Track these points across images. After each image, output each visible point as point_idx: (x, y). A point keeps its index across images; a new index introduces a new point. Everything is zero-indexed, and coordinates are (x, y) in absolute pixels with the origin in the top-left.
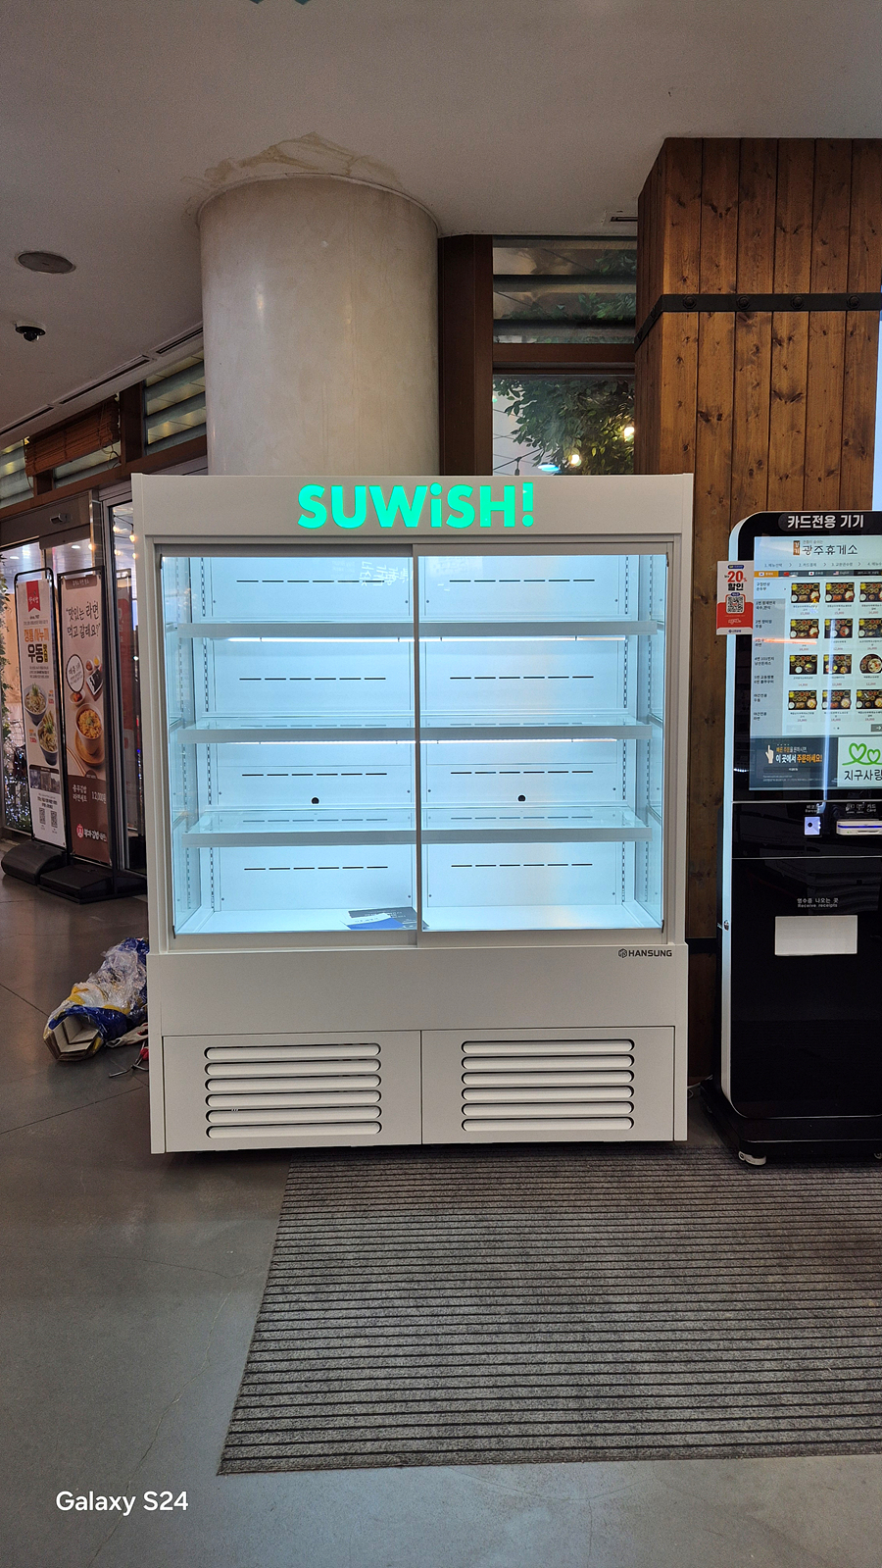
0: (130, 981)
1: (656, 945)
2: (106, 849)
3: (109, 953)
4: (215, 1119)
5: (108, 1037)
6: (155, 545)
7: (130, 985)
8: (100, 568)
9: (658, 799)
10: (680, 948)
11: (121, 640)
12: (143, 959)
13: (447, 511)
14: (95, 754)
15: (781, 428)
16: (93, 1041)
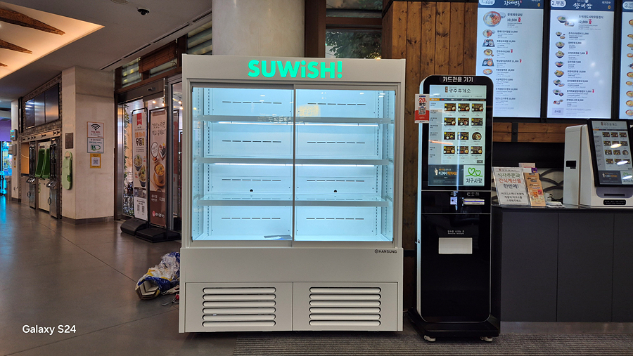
0: (172, 268)
1: (390, 248)
2: (164, 221)
3: (164, 257)
4: (206, 319)
5: (162, 290)
6: (191, 82)
7: (173, 270)
8: (167, 108)
9: (391, 193)
10: (400, 250)
11: (174, 138)
12: (178, 260)
13: (307, 71)
14: (161, 182)
15: (439, 47)
16: (156, 291)
